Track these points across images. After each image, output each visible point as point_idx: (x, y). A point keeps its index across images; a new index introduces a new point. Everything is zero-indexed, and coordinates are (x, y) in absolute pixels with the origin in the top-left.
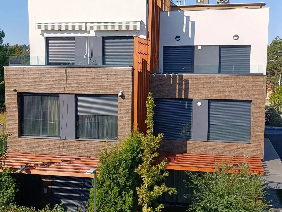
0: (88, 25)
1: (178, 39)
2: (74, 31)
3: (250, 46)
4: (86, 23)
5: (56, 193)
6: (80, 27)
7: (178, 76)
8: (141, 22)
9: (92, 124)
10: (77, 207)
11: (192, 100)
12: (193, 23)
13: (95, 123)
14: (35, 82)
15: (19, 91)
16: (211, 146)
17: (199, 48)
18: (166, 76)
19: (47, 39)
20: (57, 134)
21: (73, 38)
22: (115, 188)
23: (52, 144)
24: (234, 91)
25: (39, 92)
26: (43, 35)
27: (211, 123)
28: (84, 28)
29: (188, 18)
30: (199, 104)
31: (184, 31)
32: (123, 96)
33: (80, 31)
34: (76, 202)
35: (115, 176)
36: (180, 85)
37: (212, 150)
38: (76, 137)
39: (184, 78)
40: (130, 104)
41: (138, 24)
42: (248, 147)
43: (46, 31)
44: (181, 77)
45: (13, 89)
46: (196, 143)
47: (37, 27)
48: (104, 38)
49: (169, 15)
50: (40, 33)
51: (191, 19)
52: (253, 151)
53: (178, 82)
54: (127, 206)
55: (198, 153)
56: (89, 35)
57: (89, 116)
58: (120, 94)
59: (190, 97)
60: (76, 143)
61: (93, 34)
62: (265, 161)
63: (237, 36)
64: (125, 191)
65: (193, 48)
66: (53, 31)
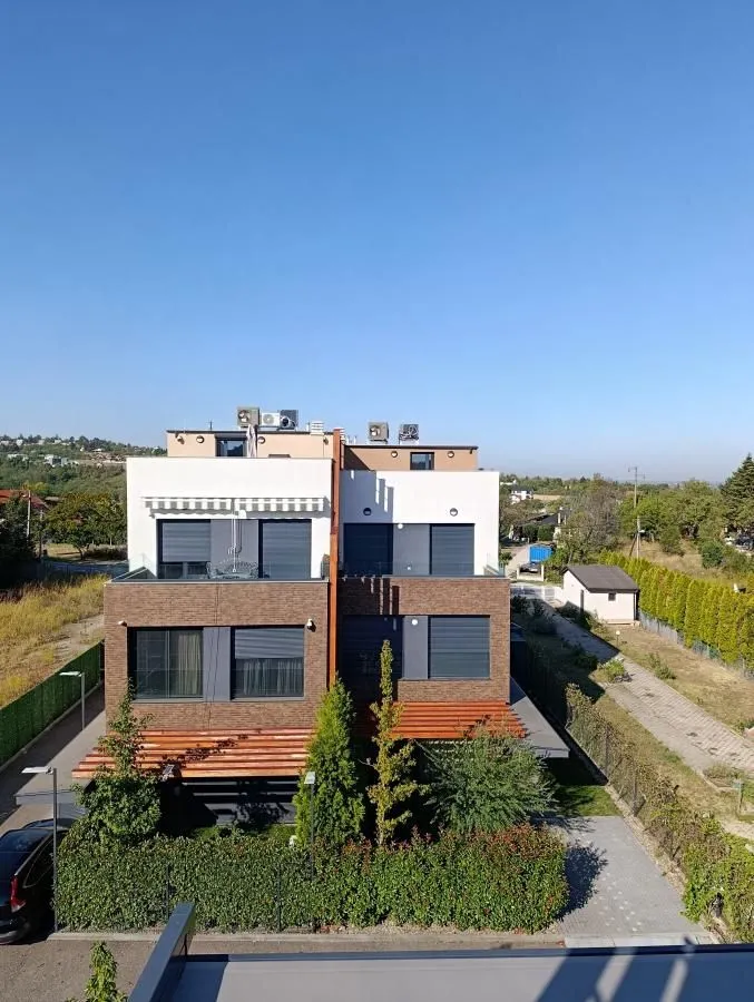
0: (237, 502)
1: (368, 513)
2: (211, 510)
3: (472, 525)
4: (233, 499)
5: (196, 794)
6: (223, 505)
7: (382, 581)
8: (325, 499)
9: (257, 673)
10: (235, 813)
11: (404, 616)
12: (391, 490)
13: (261, 671)
14: (161, 609)
15: (132, 624)
16: (433, 687)
17: (400, 527)
18: (363, 580)
19: (160, 522)
20: (194, 691)
21: (209, 521)
22: (337, 794)
23: (190, 711)
24: (466, 603)
25: (169, 625)
26: (153, 516)
27: (432, 651)
28: (228, 507)
29: (382, 482)
30: (415, 622)
31: (377, 501)
32: (313, 628)
33: (223, 510)
34: (233, 807)
35: (333, 773)
36: (386, 595)
37: (436, 693)
38: (232, 697)
39: (392, 584)
40: (326, 639)
41: (321, 502)
42: (487, 686)
43: (162, 510)
44: (387, 582)
45: (120, 623)
46: (412, 685)
47: (144, 505)
48: (261, 522)
49: (353, 477)
50: (149, 513)
51: (388, 484)
52: (495, 691)
53: (382, 589)
54: (356, 819)
55: (414, 699)
56: (236, 517)
57: (253, 661)
58: (309, 624)
59: (401, 612)
60: (233, 706)
61: (243, 515)
62: (511, 704)
63: (455, 510)
64: (352, 797)
65: (390, 527)
66: (174, 510)
